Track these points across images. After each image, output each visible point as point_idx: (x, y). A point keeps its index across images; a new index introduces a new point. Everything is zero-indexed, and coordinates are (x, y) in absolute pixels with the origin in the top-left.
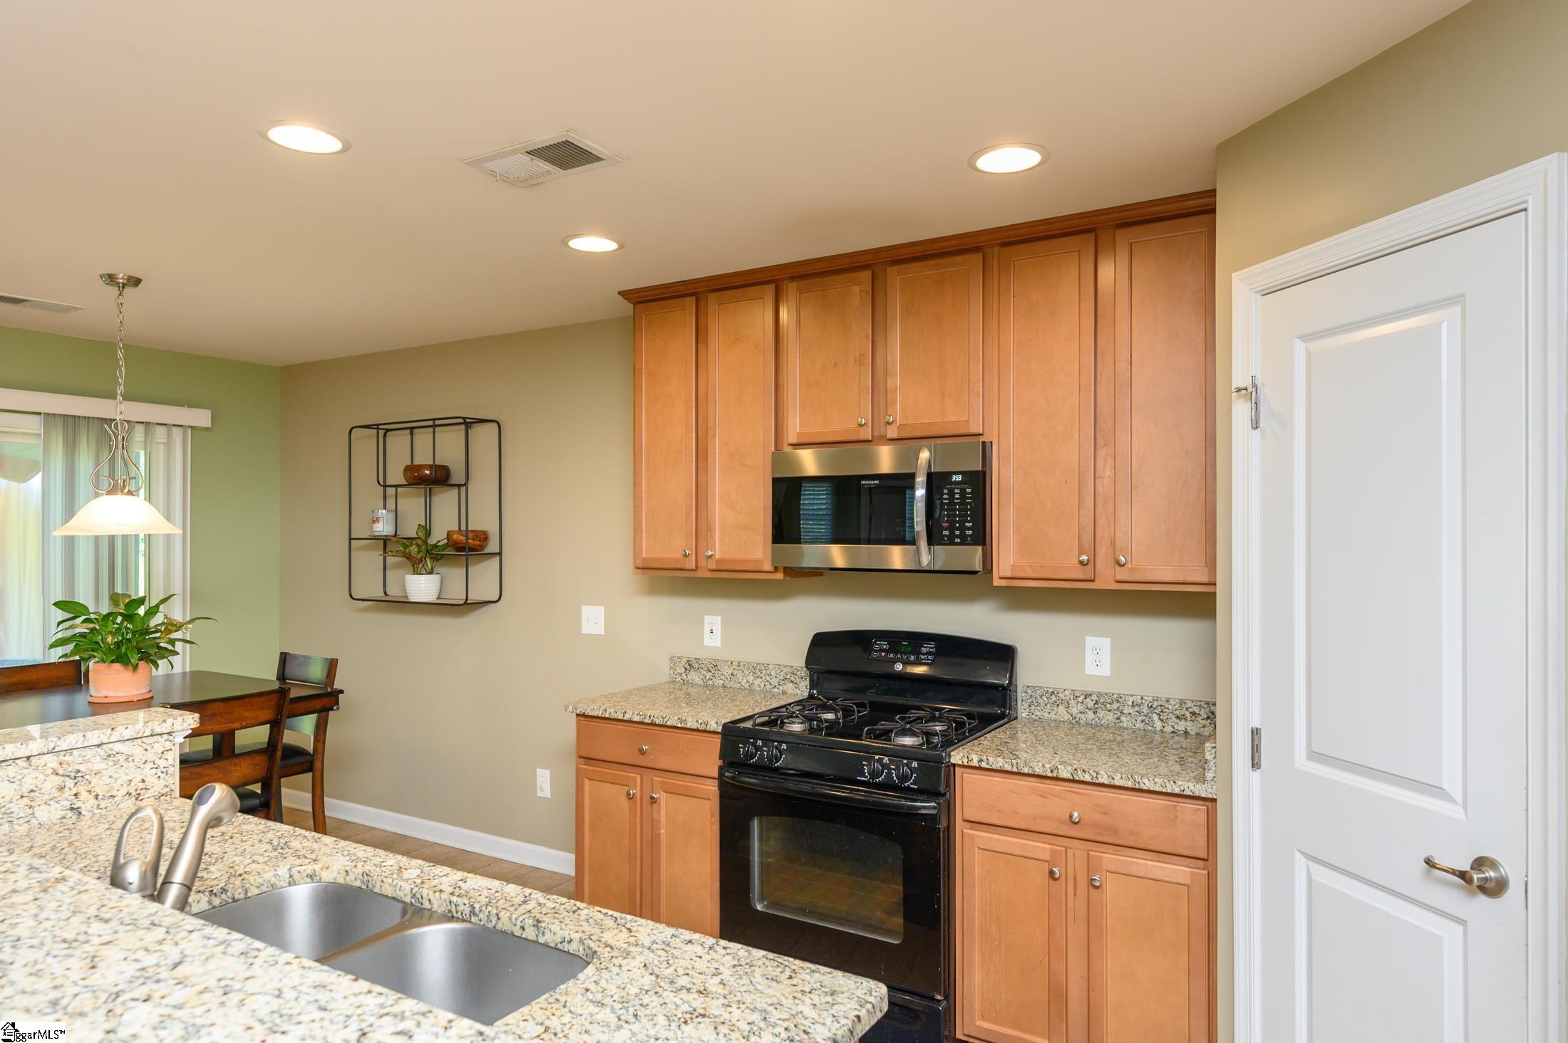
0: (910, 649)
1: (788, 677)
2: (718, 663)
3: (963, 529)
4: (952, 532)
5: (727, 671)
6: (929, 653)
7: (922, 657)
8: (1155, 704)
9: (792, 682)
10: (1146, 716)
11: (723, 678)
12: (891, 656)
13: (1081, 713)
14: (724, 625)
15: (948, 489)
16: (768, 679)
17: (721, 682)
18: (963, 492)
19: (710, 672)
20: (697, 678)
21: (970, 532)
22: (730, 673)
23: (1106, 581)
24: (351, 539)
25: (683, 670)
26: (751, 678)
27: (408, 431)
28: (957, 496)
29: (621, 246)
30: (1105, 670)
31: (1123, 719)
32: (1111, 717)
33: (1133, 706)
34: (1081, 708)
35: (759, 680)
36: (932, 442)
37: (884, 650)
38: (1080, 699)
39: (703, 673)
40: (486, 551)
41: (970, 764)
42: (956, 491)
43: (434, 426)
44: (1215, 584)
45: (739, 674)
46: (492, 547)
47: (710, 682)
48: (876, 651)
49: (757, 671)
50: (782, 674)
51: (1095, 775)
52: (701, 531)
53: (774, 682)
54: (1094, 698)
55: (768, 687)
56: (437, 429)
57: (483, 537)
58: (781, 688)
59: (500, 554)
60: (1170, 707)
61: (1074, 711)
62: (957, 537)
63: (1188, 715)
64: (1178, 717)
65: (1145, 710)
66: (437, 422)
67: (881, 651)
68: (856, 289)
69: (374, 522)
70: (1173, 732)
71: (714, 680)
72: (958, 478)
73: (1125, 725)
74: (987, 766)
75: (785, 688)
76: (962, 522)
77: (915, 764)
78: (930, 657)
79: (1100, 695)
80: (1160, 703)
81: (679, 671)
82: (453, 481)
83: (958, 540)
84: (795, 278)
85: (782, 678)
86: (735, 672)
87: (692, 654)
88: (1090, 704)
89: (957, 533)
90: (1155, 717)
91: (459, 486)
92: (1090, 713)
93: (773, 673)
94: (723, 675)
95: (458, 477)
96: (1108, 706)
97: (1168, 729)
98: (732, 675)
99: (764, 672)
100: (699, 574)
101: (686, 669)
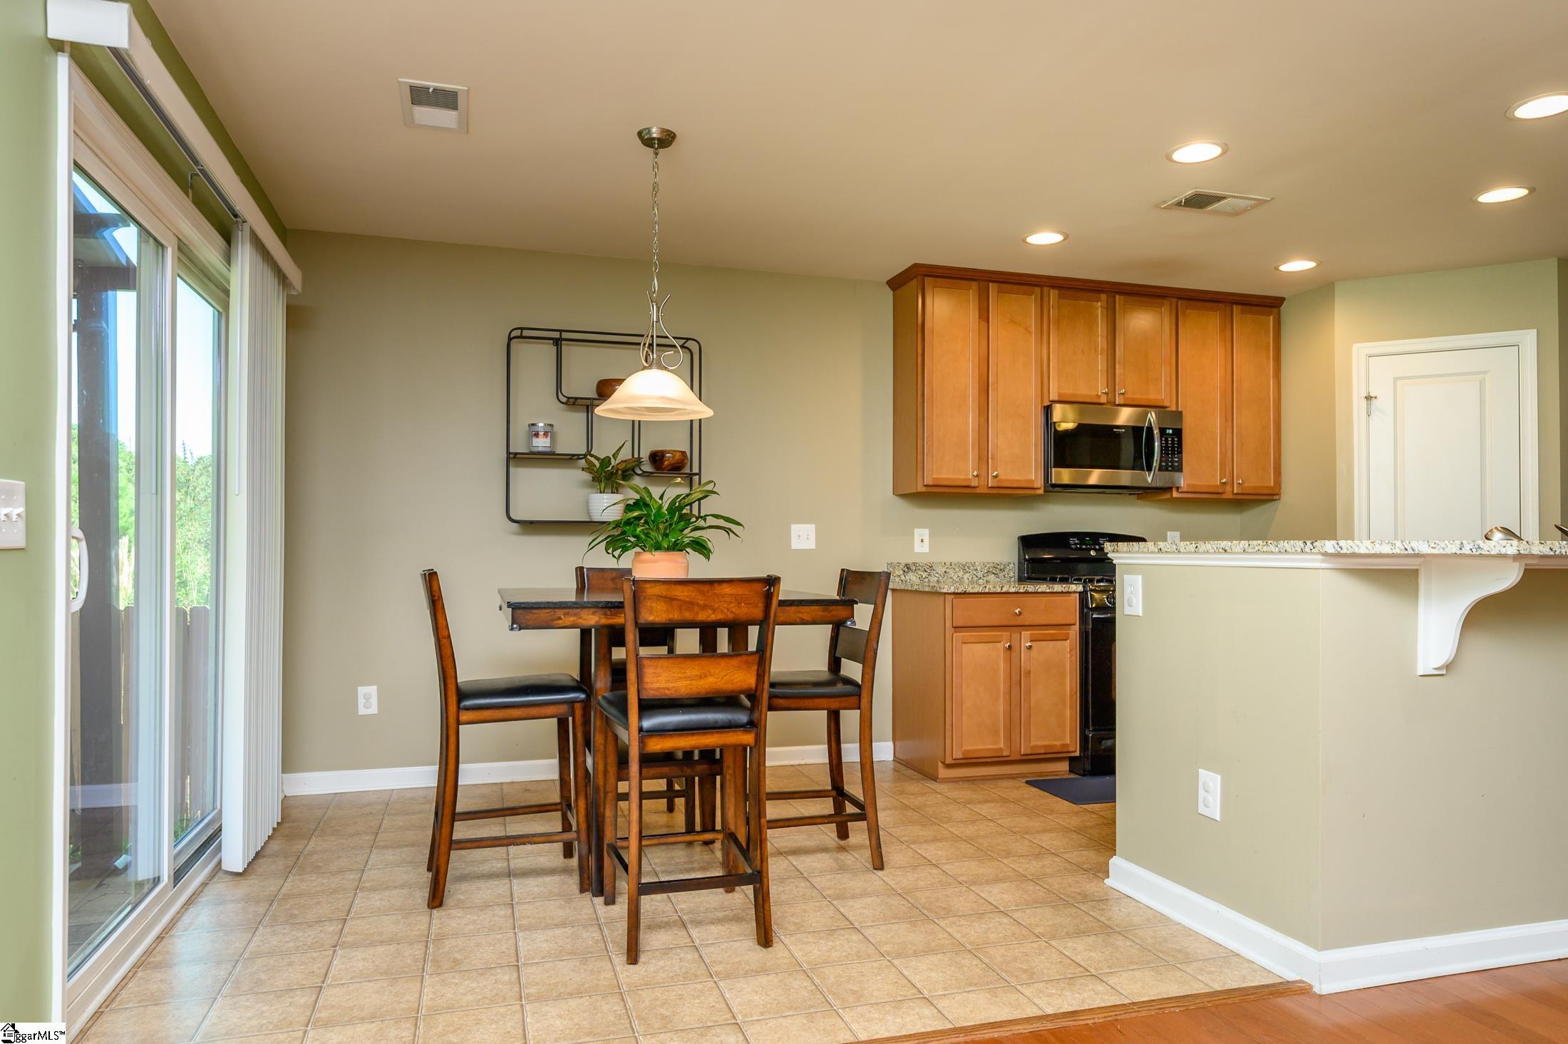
0: (1092, 542)
1: (991, 570)
2: (933, 565)
4: (1167, 464)
5: (941, 570)
9: (993, 573)
11: (937, 575)
14: (932, 535)
15: (1165, 438)
16: (975, 573)
17: (936, 579)
18: (1173, 440)
20: (915, 578)
22: (943, 572)
24: (509, 456)
25: (901, 572)
26: (961, 574)
28: (1170, 442)
29: (1066, 237)
35: (968, 574)
36: (1157, 410)
37: (1078, 544)
39: (919, 573)
42: (1169, 439)
45: (951, 572)
46: (692, 468)
47: (926, 580)
49: (966, 568)
50: (986, 568)
52: (983, 457)
53: (980, 574)
55: (975, 579)
58: (985, 579)
59: (699, 476)
67: (1076, 544)
68: (1099, 304)
71: (930, 577)
72: (1171, 431)
75: (988, 578)
81: (897, 573)
83: (1170, 469)
84: (1053, 287)
85: (986, 571)
86: (948, 570)
87: (910, 561)
89: (1176, 464)
93: (979, 568)
94: (937, 573)
98: (945, 572)
99: (972, 568)
100: (978, 491)
101: (904, 571)
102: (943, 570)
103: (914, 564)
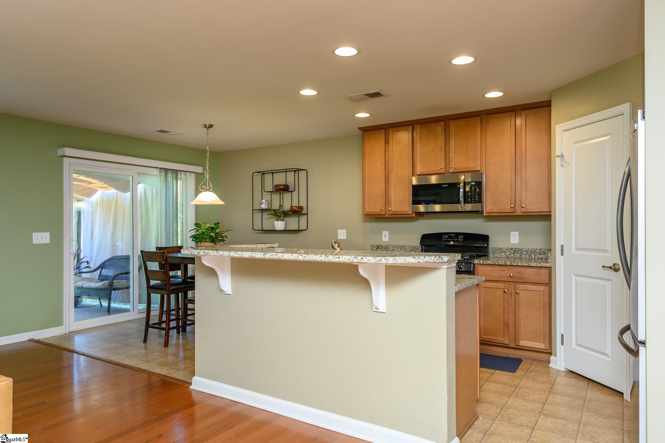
0: (455, 237)
1: (413, 249)
2: (388, 246)
3: (475, 198)
4: (471, 199)
6: (461, 238)
7: (459, 239)
8: (532, 250)
9: (414, 250)
10: (529, 254)
12: (449, 239)
13: (509, 254)
14: (389, 234)
16: (406, 250)
18: (475, 188)
19: (385, 249)
21: (477, 199)
23: (518, 213)
24: (253, 210)
26: (399, 250)
27: (271, 173)
28: (473, 189)
29: (371, 115)
30: (517, 242)
31: (522, 255)
32: (519, 255)
33: (526, 251)
34: (509, 253)
37: (446, 238)
38: (509, 250)
39: (383, 249)
40: (302, 213)
41: (480, 263)
43: (286, 171)
44: (551, 212)
46: (304, 212)
48: (444, 238)
49: (402, 248)
50: (411, 248)
51: (517, 263)
52: (387, 202)
54: (514, 250)
56: (287, 172)
57: (301, 208)
59: (307, 214)
60: (537, 251)
61: (507, 254)
62: (473, 201)
63: (542, 253)
64: (539, 254)
65: (529, 252)
66: (287, 170)
67: (445, 238)
68: (440, 127)
69: (261, 204)
70: (538, 258)
73: (523, 257)
74: (485, 263)
76: (475, 197)
77: (464, 264)
78: (462, 239)
79: (515, 249)
80: (534, 250)
81: (374, 249)
82: (290, 190)
84: (418, 124)
85: (410, 249)
86: (394, 249)
87: (379, 244)
88: (512, 251)
89: (473, 200)
90: (532, 254)
91: (291, 192)
92: (512, 254)
93: (407, 248)
94: (390, 249)
95: (291, 189)
96: (518, 252)
97: (536, 257)
98: (393, 249)
99: (404, 248)
100: (386, 216)
101: (376, 248)
102: (392, 249)
103: (380, 245)
